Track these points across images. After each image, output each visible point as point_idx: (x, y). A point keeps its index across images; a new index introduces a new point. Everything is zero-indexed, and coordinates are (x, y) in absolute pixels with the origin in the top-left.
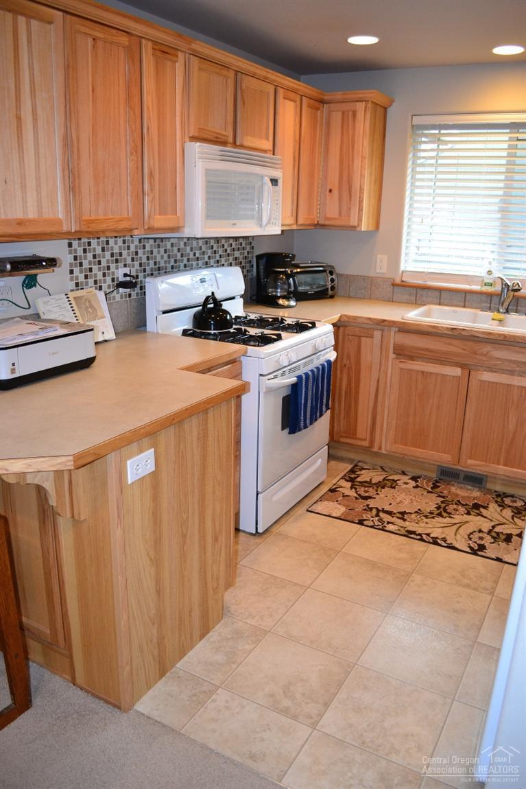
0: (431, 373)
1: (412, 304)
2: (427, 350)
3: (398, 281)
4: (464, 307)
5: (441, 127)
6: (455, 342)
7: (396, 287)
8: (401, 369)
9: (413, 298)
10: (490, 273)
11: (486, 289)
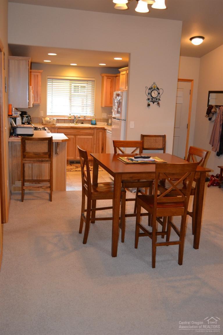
5: (52, 79)
10: (70, 114)
11: (70, 118)
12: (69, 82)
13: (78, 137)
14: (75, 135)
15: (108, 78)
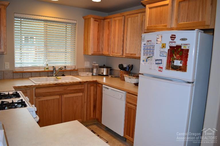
0: (49, 100)
1: (21, 78)
2: (48, 92)
3: (14, 71)
4: (40, 77)
5: (21, 18)
6: (56, 88)
7: (14, 74)
8: (39, 101)
9: (22, 76)
10: (47, 65)
11: (47, 70)
12: (42, 23)
13: (65, 96)
14: (61, 95)
15: (95, 20)
